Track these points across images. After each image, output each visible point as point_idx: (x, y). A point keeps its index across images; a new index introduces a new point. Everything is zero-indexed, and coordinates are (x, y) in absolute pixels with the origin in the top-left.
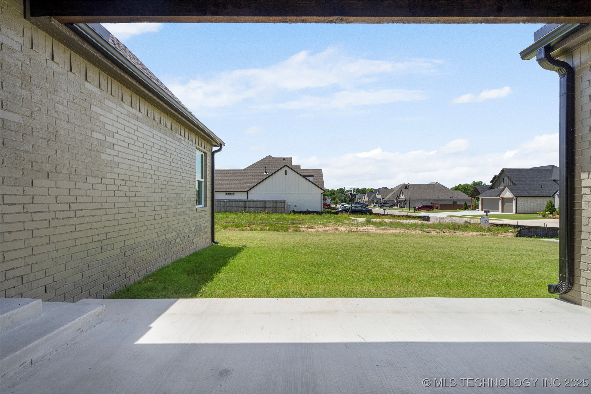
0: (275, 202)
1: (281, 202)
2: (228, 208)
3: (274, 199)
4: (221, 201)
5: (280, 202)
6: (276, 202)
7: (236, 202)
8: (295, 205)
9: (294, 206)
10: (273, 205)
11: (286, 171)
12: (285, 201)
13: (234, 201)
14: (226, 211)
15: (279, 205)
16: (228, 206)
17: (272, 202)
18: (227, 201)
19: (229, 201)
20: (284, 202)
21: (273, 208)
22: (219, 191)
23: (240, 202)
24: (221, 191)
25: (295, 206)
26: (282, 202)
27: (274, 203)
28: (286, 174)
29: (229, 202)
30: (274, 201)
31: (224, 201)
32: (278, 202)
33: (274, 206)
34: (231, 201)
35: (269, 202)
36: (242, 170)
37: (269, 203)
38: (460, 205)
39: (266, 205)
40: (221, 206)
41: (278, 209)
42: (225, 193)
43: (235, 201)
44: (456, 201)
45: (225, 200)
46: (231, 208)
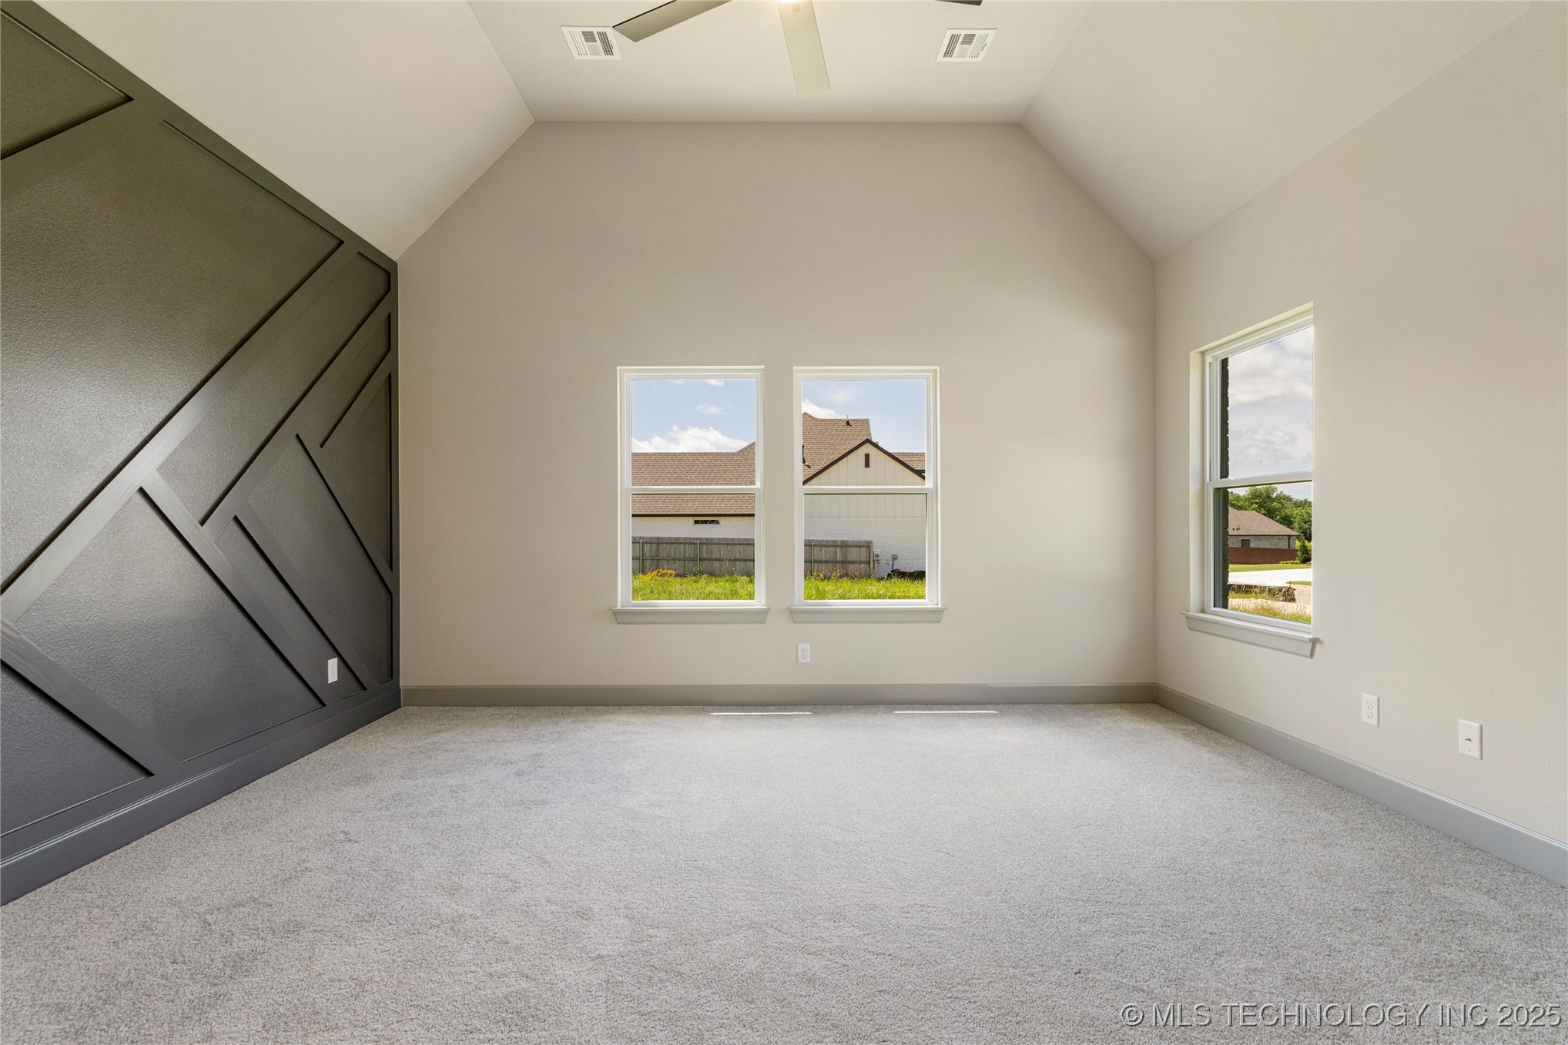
0: (840, 546)
1: (859, 545)
2: (705, 563)
3: (839, 538)
4: (685, 544)
5: (856, 546)
6: (845, 545)
7: (729, 547)
8: (893, 555)
9: (890, 558)
10: (836, 553)
11: (867, 456)
12: (869, 542)
13: (723, 544)
14: (702, 573)
15: (854, 555)
16: (704, 556)
17: (834, 544)
18: (704, 544)
19: (709, 542)
20: (868, 545)
21: (837, 562)
22: (676, 513)
23: (742, 547)
24: (681, 513)
25: (895, 558)
26: (863, 546)
27: (838, 549)
28: (867, 465)
29: (709, 546)
30: (839, 544)
31: (694, 544)
32: (849, 546)
33: (839, 557)
34: (715, 544)
35: (825, 546)
36: (733, 454)
37: (823, 549)
38: (1258, 549)
39: (816, 553)
40: (685, 557)
41: (851, 567)
42: (691, 520)
43: (727, 544)
44: (1247, 538)
45: (698, 539)
46: (717, 564)
